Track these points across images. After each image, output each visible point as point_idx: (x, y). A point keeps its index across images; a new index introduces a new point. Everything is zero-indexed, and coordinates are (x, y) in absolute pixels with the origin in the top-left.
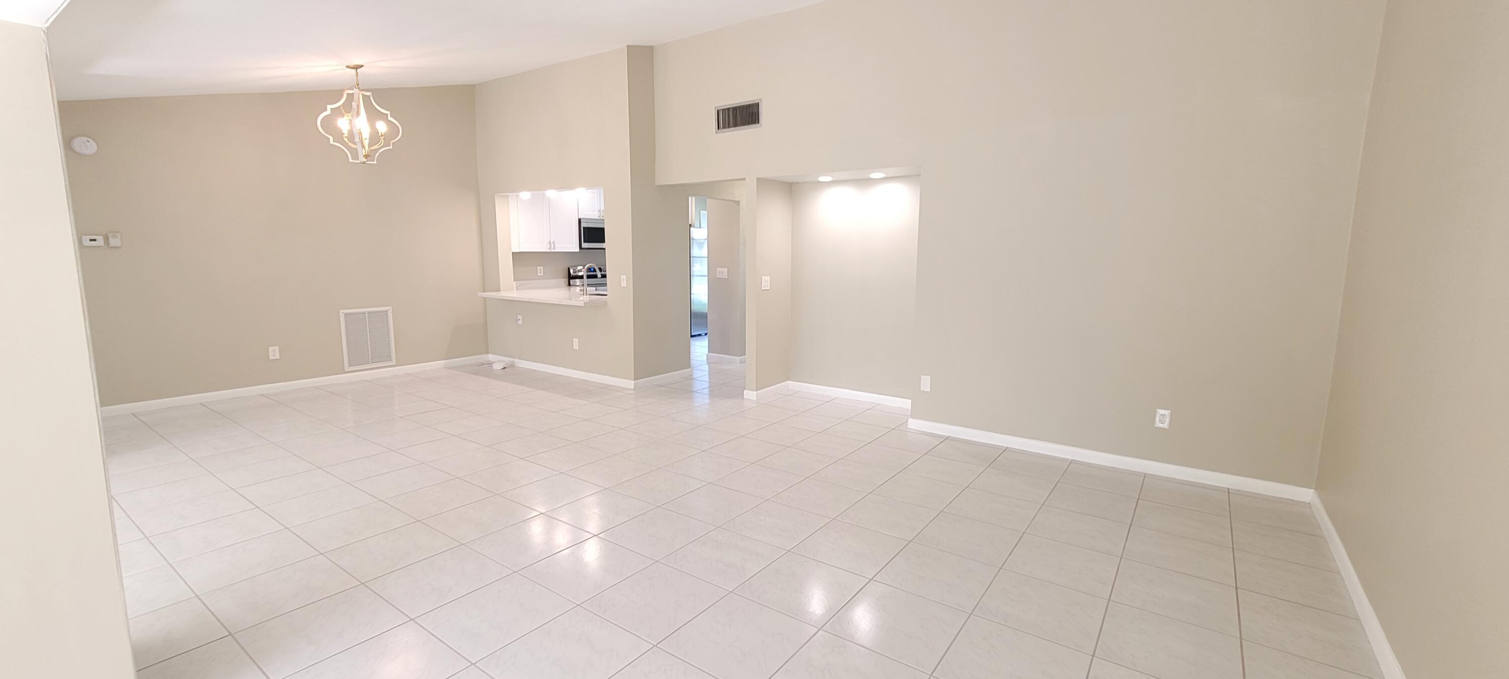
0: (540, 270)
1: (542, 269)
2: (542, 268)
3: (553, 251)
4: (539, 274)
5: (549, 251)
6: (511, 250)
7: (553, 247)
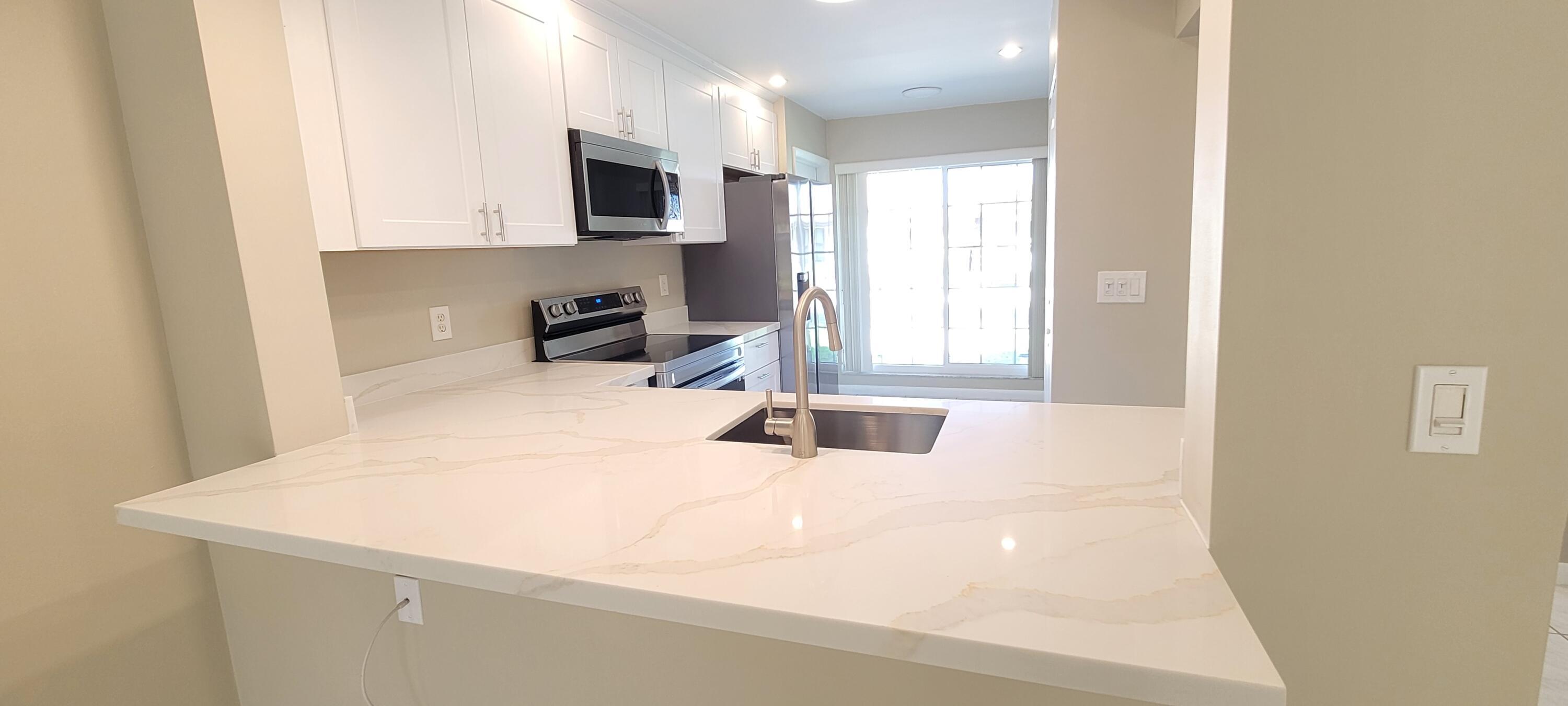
0: (441, 317)
1: (447, 317)
2: (445, 310)
3: (497, 242)
4: (437, 336)
5: (482, 243)
6: (318, 250)
7: (496, 229)
